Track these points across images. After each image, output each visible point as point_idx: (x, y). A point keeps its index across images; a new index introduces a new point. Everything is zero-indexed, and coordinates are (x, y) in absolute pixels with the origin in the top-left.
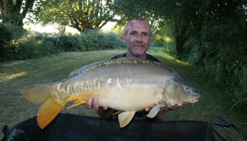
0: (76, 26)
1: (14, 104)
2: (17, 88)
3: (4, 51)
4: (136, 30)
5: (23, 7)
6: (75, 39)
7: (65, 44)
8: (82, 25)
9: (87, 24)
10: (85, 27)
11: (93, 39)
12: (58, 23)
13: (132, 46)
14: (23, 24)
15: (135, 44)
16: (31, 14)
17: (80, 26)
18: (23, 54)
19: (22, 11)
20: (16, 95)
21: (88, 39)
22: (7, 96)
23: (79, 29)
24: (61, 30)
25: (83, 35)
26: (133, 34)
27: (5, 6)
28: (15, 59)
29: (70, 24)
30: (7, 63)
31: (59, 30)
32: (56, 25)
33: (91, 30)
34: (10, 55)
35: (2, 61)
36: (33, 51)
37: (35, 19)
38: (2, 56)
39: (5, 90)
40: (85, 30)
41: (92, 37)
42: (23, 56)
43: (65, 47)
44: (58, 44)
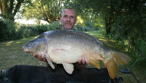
0: (46, 20)
1: (6, 64)
2: (9, 56)
3: (3, 35)
4: (67, 14)
5: (14, 10)
6: (45, 27)
7: (39, 30)
8: (50, 19)
9: (53, 18)
10: (52, 20)
11: (56, 27)
12: (36, 18)
13: (64, 24)
14: (14, 20)
16: (19, 13)
17: (49, 20)
18: (14, 36)
19: (13, 12)
20: (7, 60)
21: (53, 27)
22: (2, 60)
23: (48, 21)
24: (38, 22)
25: (50, 25)
26: (65, 17)
27: (3, 9)
28: (9, 40)
29: (43, 19)
30: (4, 42)
31: (36, 22)
32: (35, 19)
33: (55, 22)
34: (6, 38)
35: (2, 41)
36: (20, 35)
37: (21, 16)
38: (1, 38)
39: (2, 57)
40: (51, 22)
41: (56, 26)
42: (14, 38)
43: (40, 32)
44: (35, 30)
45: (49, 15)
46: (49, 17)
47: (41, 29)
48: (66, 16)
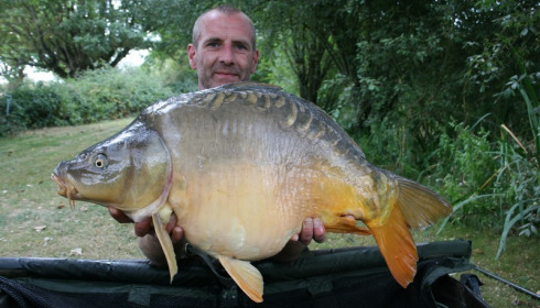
0: (51, 65)
6: (54, 96)
7: (28, 112)
8: (67, 61)
9: (79, 59)
10: (75, 66)
11: (98, 94)
12: (4, 60)
13: (208, 74)
15: (219, 71)
17: (61, 65)
21: (86, 94)
23: (60, 72)
24: (12, 76)
29: (36, 61)
31: (7, 77)
40: (76, 74)
41: (97, 90)
43: (31, 118)
44: (11, 111)
45: (64, 46)
46: (64, 52)
47: (37, 107)
48: (215, 43)
